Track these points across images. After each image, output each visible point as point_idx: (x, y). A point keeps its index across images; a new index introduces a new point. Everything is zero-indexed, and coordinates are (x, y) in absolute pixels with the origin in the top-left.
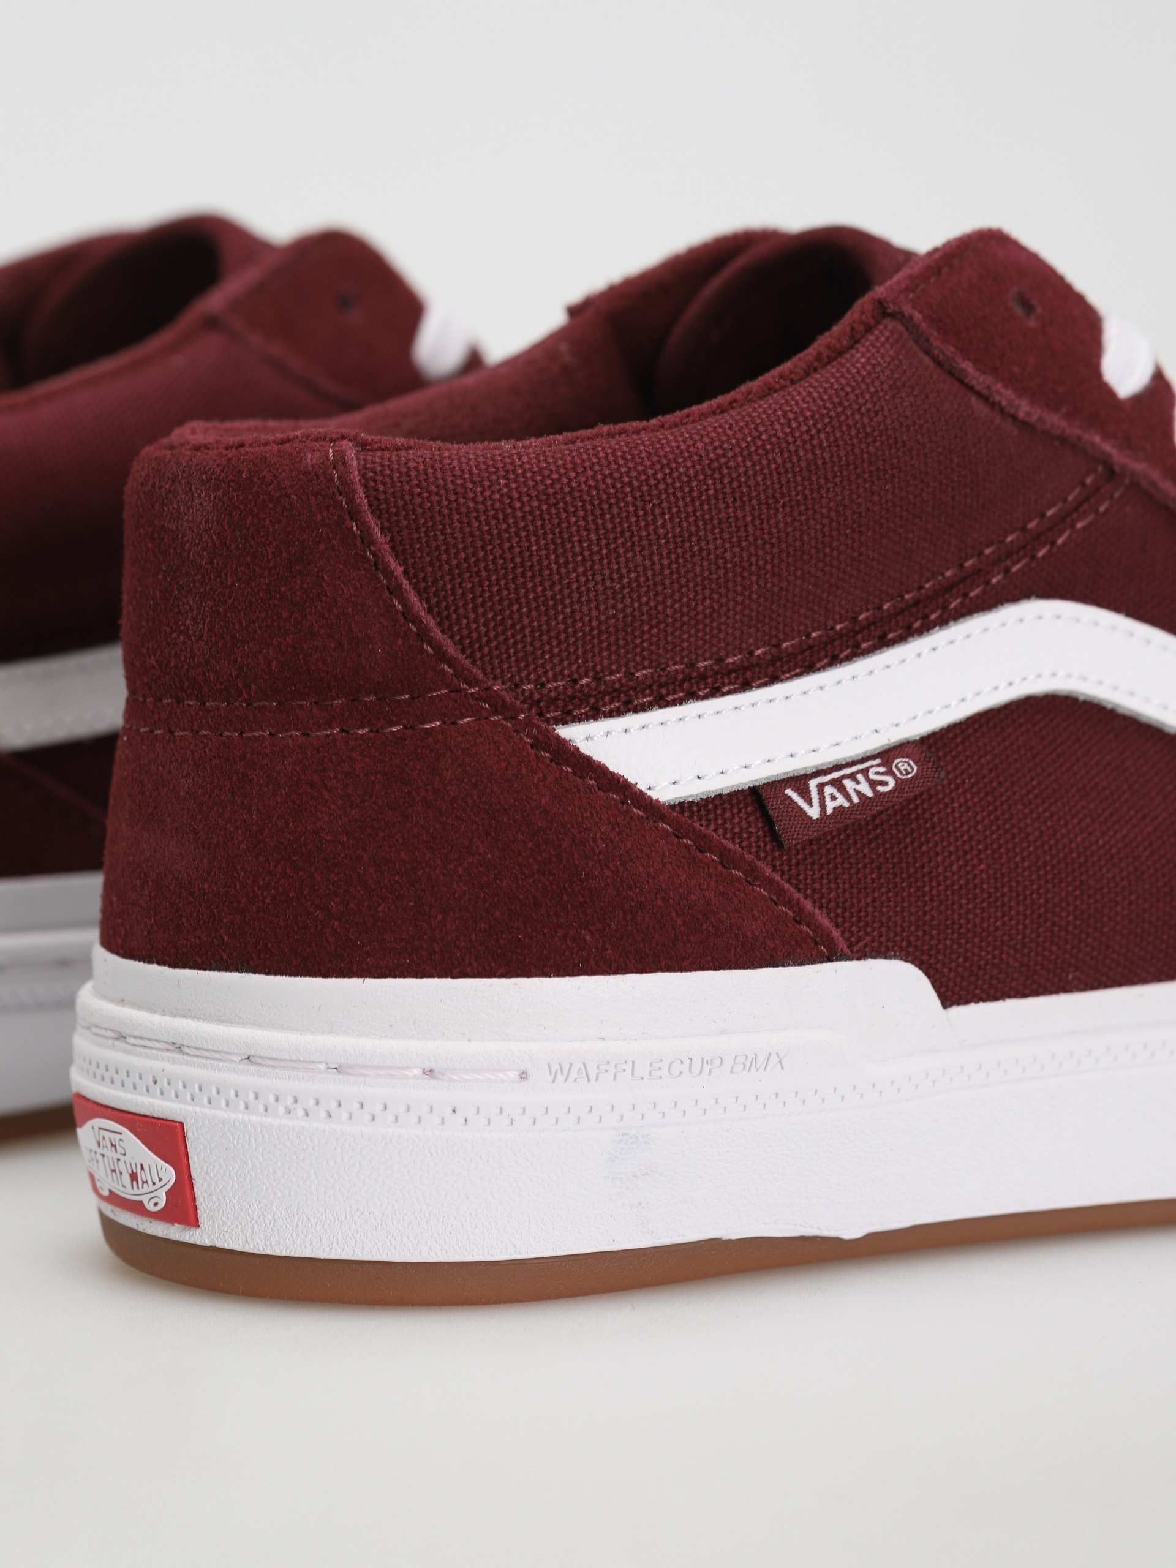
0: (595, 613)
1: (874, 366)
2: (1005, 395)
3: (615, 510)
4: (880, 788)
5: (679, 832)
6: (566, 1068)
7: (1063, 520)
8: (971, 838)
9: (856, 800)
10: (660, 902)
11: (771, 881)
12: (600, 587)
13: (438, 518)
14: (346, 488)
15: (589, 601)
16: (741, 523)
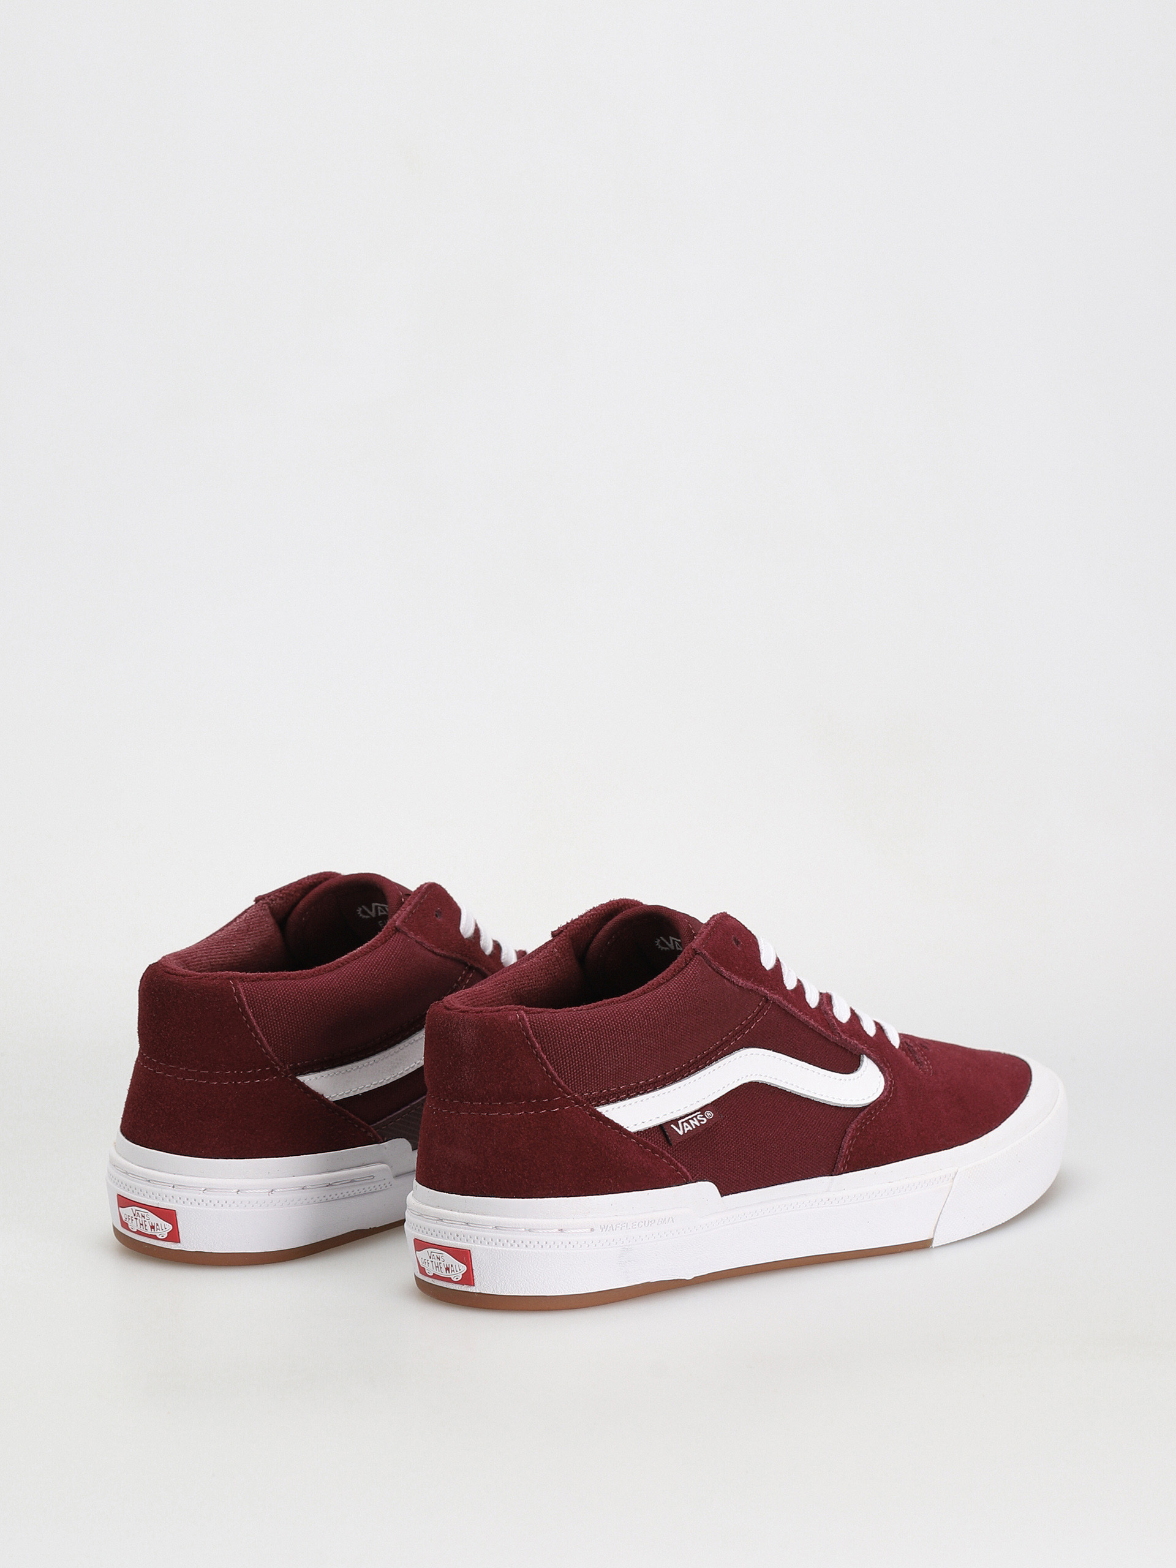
0: (609, 1068)
1: (695, 974)
2: (735, 978)
3: (616, 1033)
4: (702, 1123)
5: (639, 1142)
6: (606, 1226)
7: (753, 1020)
8: (729, 1137)
9: (694, 1127)
10: (634, 1167)
11: (668, 1157)
12: (611, 1059)
13: (557, 1038)
14: (525, 1029)
15: (607, 1064)
16: (656, 1034)
